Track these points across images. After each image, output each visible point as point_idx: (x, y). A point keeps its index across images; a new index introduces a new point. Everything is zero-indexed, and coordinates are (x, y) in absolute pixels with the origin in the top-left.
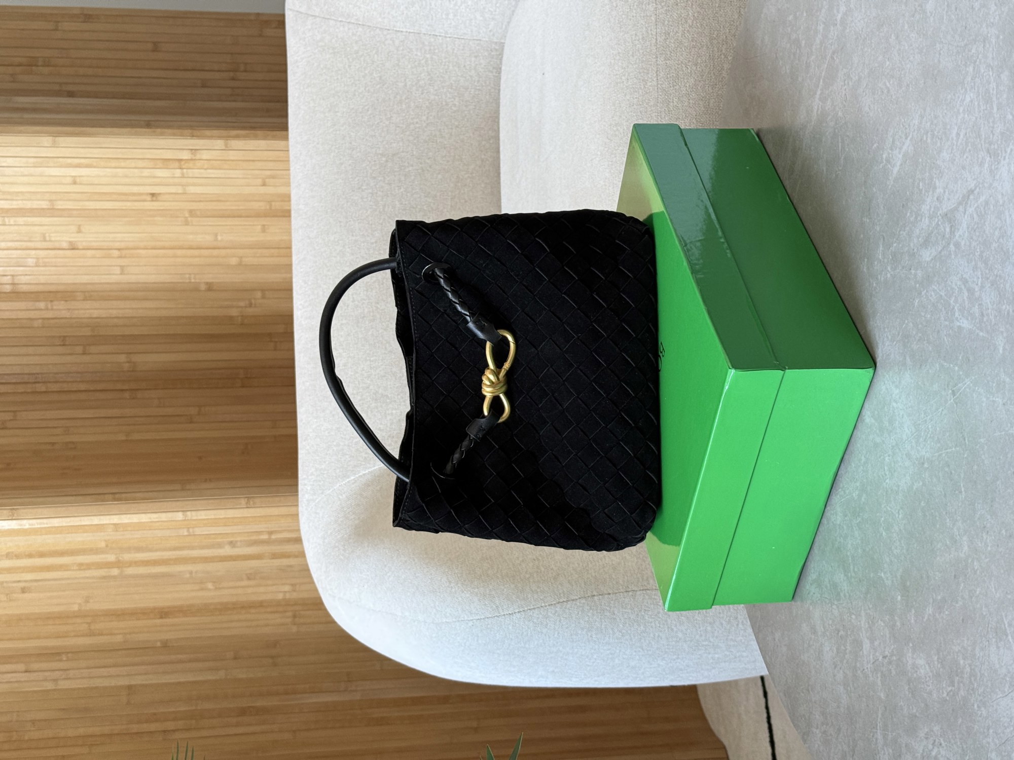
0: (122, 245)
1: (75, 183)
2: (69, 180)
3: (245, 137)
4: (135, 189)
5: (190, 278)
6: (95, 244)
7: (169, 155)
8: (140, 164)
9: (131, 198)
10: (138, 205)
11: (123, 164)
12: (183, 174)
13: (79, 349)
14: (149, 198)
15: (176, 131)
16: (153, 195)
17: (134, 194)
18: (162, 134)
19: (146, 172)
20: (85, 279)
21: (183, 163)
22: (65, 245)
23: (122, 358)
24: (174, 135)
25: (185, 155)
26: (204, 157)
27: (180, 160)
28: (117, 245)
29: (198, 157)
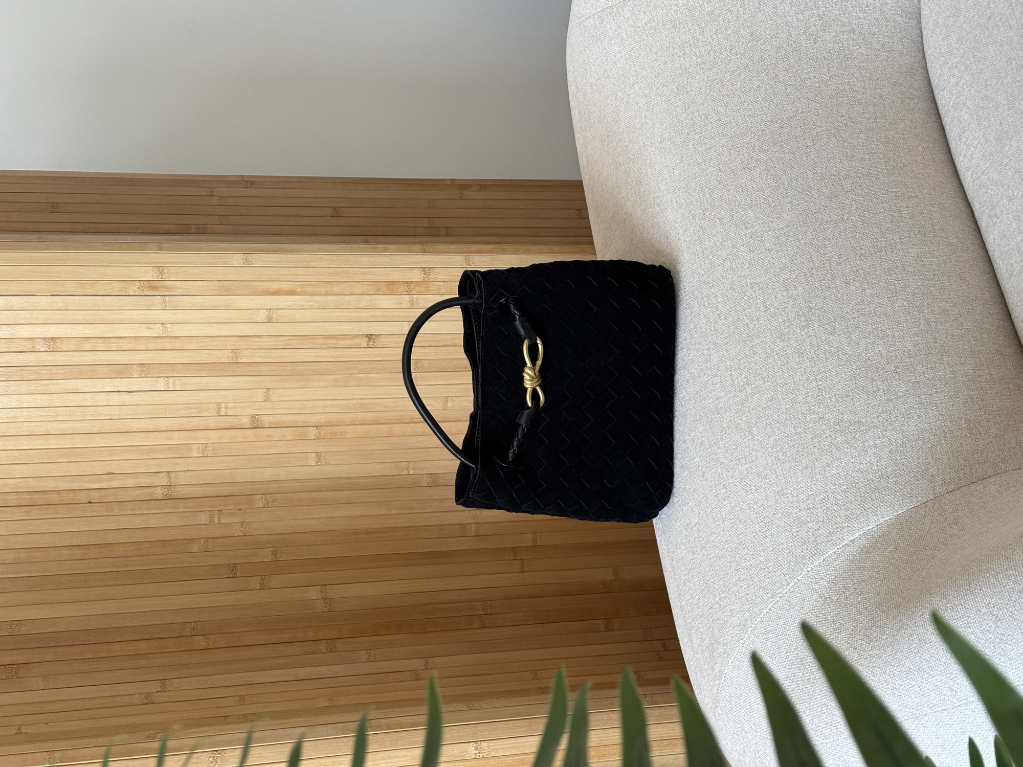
0: (322, 419)
1: (269, 321)
2: (262, 315)
3: (490, 252)
4: (347, 329)
5: (408, 468)
6: (287, 419)
7: (396, 276)
8: (358, 288)
9: (342, 343)
10: (349, 354)
11: (336, 289)
12: (412, 302)
13: (255, 582)
14: (363, 342)
15: (401, 247)
16: (369, 337)
17: (345, 337)
18: (385, 250)
19: (365, 300)
20: (268, 474)
21: (412, 286)
22: (246, 421)
23: (314, 593)
24: (400, 251)
25: (417, 276)
26: (441, 277)
27: (410, 283)
28: (315, 419)
29: (432, 277)
